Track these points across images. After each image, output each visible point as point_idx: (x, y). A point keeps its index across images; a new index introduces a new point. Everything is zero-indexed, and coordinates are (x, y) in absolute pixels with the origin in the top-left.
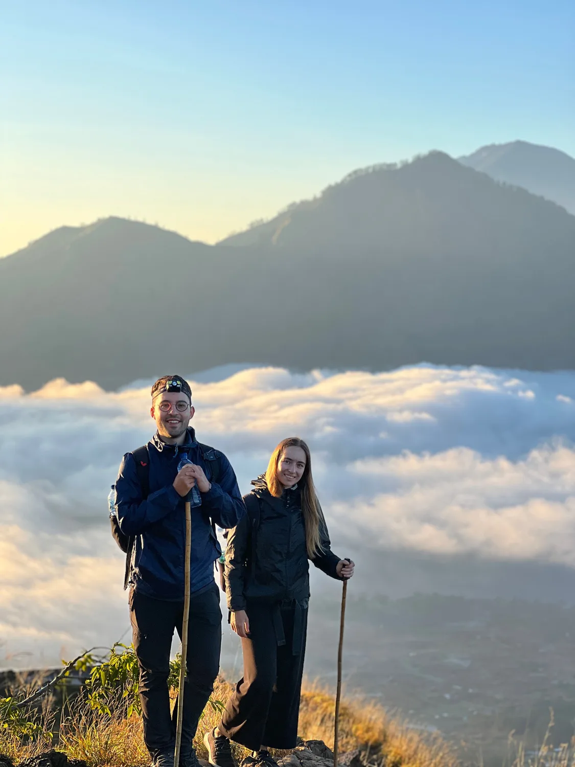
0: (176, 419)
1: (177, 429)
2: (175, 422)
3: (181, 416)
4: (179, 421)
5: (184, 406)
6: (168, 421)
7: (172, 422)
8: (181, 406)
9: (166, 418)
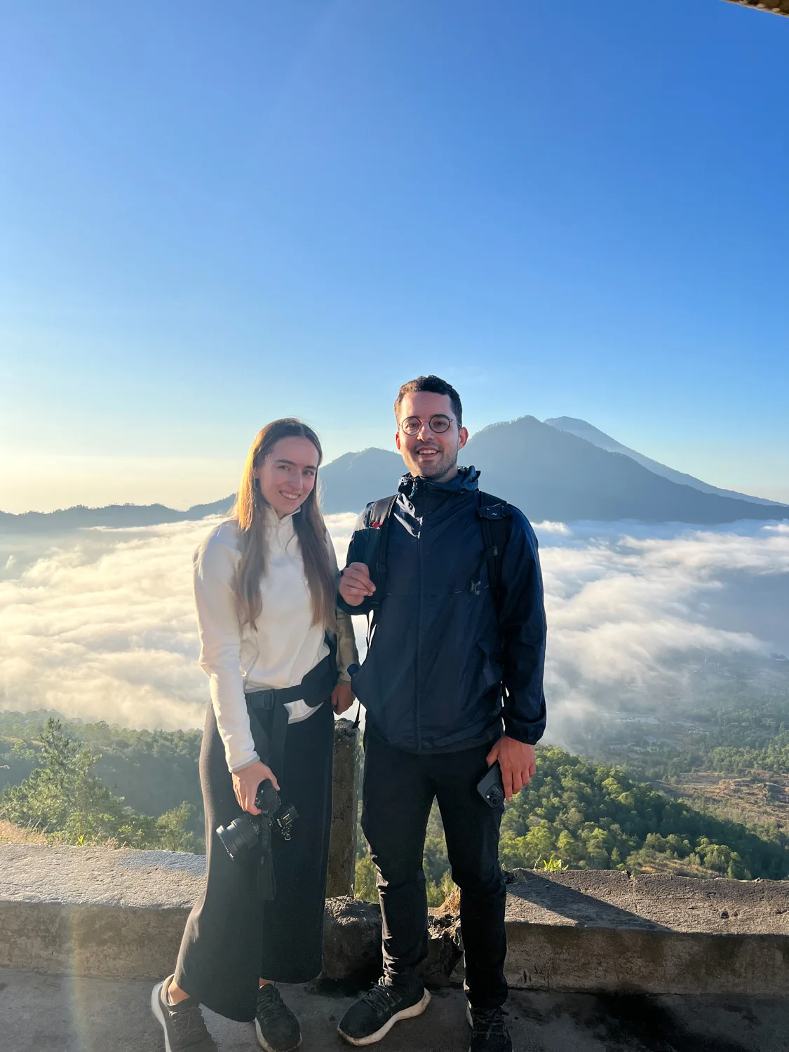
0: (432, 446)
1: (434, 464)
2: (430, 452)
3: (440, 441)
4: (438, 452)
5: (445, 424)
6: (418, 453)
7: (425, 452)
8: (439, 424)
9: (415, 447)
